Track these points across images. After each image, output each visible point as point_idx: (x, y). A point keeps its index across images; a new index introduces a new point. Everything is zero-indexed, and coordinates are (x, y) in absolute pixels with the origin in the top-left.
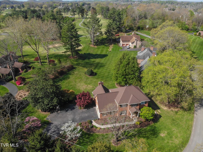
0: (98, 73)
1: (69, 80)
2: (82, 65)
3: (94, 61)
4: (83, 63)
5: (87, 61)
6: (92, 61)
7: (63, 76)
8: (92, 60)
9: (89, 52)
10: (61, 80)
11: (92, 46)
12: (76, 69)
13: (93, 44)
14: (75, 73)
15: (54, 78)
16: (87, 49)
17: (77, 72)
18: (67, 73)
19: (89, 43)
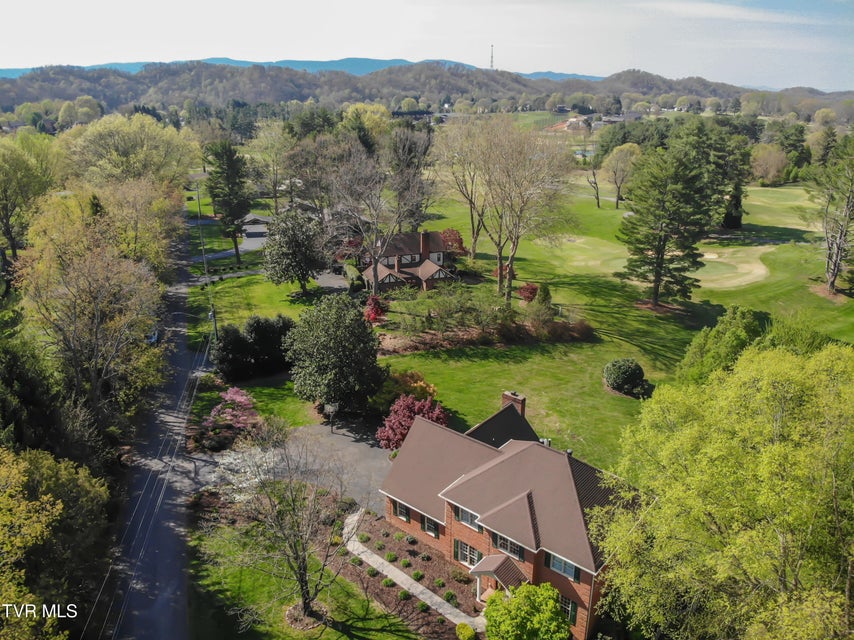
1: (513, 366)
4: (670, 336)
7: (510, 349)
10: (486, 356)
11: (821, 290)
12: (598, 348)
13: (833, 283)
14: (572, 355)
15: (470, 342)
16: (771, 298)
17: (587, 356)
18: (541, 344)
19: (814, 276)
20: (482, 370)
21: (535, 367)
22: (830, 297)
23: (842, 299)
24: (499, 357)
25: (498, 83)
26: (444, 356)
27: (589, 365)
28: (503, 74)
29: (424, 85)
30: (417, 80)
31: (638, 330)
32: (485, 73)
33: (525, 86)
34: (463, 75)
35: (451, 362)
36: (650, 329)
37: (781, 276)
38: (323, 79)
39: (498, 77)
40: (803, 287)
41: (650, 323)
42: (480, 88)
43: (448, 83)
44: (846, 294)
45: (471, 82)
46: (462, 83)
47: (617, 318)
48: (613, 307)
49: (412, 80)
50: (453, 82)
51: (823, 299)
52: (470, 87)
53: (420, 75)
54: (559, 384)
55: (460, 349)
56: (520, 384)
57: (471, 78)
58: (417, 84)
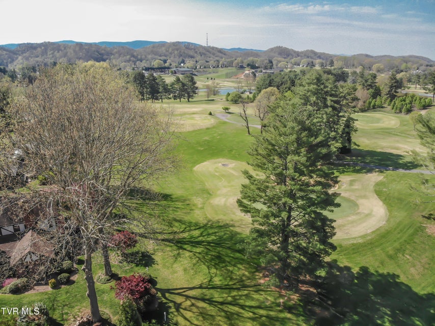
25: (211, 53)
28: (213, 48)
29: (171, 53)
30: (167, 51)
32: (204, 48)
33: (225, 54)
34: (192, 49)
39: (211, 50)
42: (201, 56)
45: (196, 52)
46: (191, 53)
49: (164, 51)
50: (186, 52)
52: (196, 55)
53: (169, 48)
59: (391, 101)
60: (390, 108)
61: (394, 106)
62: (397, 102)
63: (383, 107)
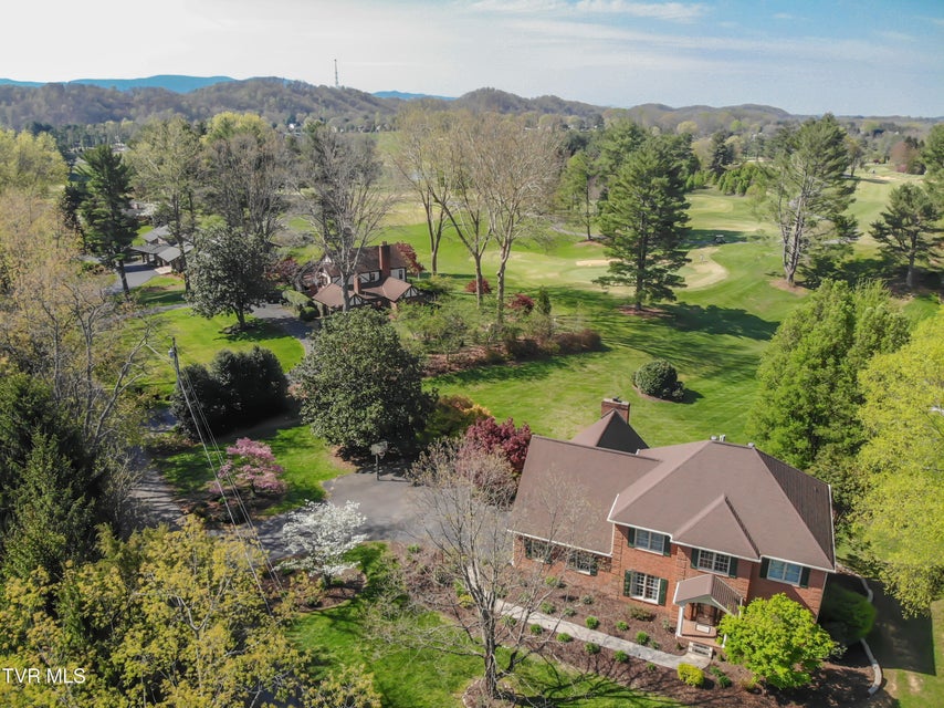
0: (709, 397)
1: (538, 383)
2: (652, 346)
3: (733, 347)
4: (668, 339)
5: (697, 337)
6: (726, 343)
7: (524, 365)
8: (731, 340)
9: (743, 308)
10: (504, 376)
11: (780, 284)
12: (608, 355)
13: (792, 276)
14: (590, 366)
15: (481, 362)
16: (742, 294)
17: (605, 365)
18: (554, 358)
19: (770, 271)
20: (508, 390)
21: (561, 381)
22: (792, 290)
23: (802, 291)
24: (518, 375)
25: (346, 102)
26: (459, 381)
27: (613, 374)
28: (350, 91)
29: (262, 103)
30: (252, 98)
31: (635, 336)
32: (331, 91)
33: (376, 105)
34: (305, 93)
35: (470, 386)
36: (643, 333)
37: (740, 274)
38: (137, 98)
39: (346, 95)
40: (765, 283)
41: (642, 328)
42: (327, 107)
43: (290, 100)
44: (804, 286)
45: (316, 100)
46: (306, 101)
47: (608, 326)
48: (598, 316)
49: (247, 98)
50: (295, 100)
51: (785, 293)
52: (315, 106)
53: (256, 92)
54: (595, 397)
55: (472, 371)
56: (555, 400)
57: (316, 96)
58: (253, 102)
59: (718, 177)
60: (716, 187)
61: (722, 184)
62: (728, 178)
63: (705, 188)
